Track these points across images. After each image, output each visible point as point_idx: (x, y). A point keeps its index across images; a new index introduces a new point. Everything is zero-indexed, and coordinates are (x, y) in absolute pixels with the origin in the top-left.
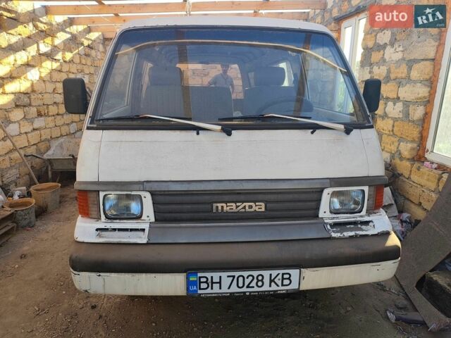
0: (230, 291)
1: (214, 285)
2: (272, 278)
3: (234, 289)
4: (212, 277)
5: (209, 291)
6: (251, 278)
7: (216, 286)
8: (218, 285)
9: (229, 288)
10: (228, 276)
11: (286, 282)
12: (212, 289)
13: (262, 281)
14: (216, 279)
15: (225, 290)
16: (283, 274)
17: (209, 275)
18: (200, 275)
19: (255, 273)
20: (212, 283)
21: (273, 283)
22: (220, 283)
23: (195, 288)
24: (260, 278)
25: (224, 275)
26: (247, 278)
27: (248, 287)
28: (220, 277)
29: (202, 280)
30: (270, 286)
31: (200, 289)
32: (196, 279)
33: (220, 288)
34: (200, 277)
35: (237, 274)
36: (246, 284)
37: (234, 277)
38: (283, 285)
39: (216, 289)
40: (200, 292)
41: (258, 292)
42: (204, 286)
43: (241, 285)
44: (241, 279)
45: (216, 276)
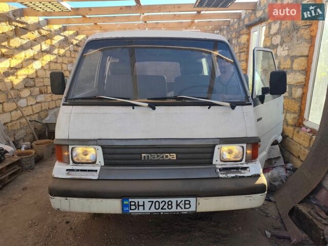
0: (151, 211)
1: (140, 207)
2: (178, 203)
3: (153, 210)
4: (138, 202)
5: (136, 211)
6: (164, 203)
7: (141, 208)
8: (142, 207)
9: (150, 209)
10: (149, 202)
11: (187, 206)
12: (138, 209)
13: (171, 205)
14: (141, 203)
15: (147, 210)
16: (185, 201)
17: (136, 200)
18: (130, 200)
19: (167, 200)
20: (139, 206)
21: (178, 207)
22: (143, 206)
23: (127, 209)
24: (170, 203)
25: (146, 200)
26: (162, 203)
27: (162, 209)
28: (144, 202)
29: (133, 203)
30: (177, 209)
31: (131, 209)
32: (127, 203)
33: (144, 209)
34: (131, 202)
35: (154, 200)
36: (161, 207)
37: (153, 202)
38: (185, 208)
39: (141, 210)
40: (130, 211)
41: (169, 212)
42: (133, 207)
43: (157, 207)
44: (157, 203)
45: (141, 201)
